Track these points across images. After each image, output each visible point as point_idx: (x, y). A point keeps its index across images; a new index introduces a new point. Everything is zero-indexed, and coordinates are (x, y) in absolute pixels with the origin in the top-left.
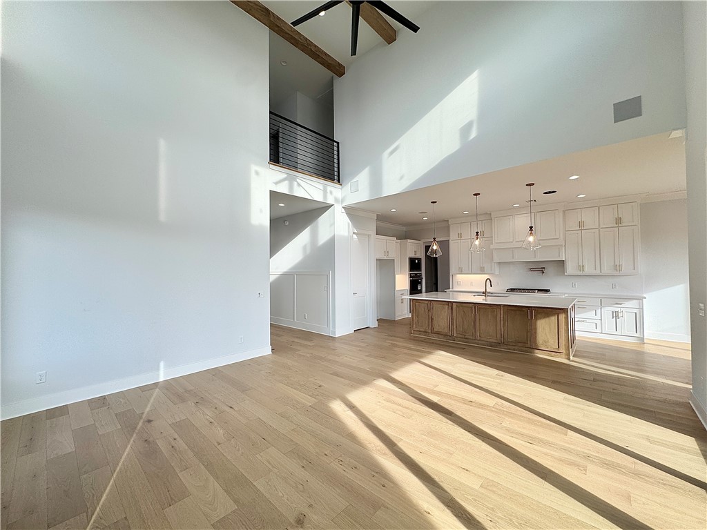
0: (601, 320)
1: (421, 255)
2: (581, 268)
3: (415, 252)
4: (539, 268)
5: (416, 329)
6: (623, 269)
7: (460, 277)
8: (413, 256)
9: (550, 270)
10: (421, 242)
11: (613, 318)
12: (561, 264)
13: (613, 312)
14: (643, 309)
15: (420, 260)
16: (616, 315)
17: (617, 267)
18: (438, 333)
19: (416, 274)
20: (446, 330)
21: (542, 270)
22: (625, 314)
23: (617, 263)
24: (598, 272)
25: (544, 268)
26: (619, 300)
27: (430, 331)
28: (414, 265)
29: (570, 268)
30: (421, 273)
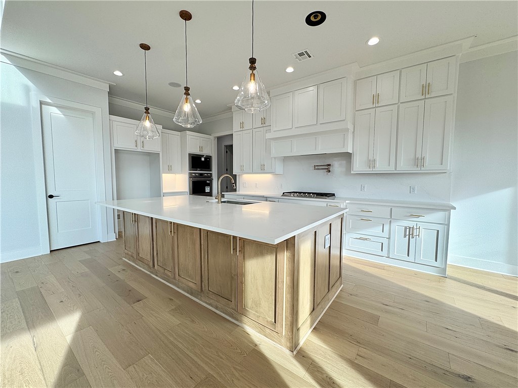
0: (389, 238)
1: (211, 152)
2: (371, 163)
3: (201, 148)
4: (324, 164)
6: (427, 163)
7: (245, 178)
8: (197, 151)
11: (405, 236)
12: (348, 157)
13: (406, 228)
14: (448, 225)
16: (409, 233)
17: (418, 161)
19: (201, 174)
21: (328, 168)
22: (423, 232)
23: (419, 155)
24: (391, 169)
25: (329, 165)
26: (416, 211)
27: (135, 257)
28: (198, 163)
29: (358, 165)
30: (211, 174)
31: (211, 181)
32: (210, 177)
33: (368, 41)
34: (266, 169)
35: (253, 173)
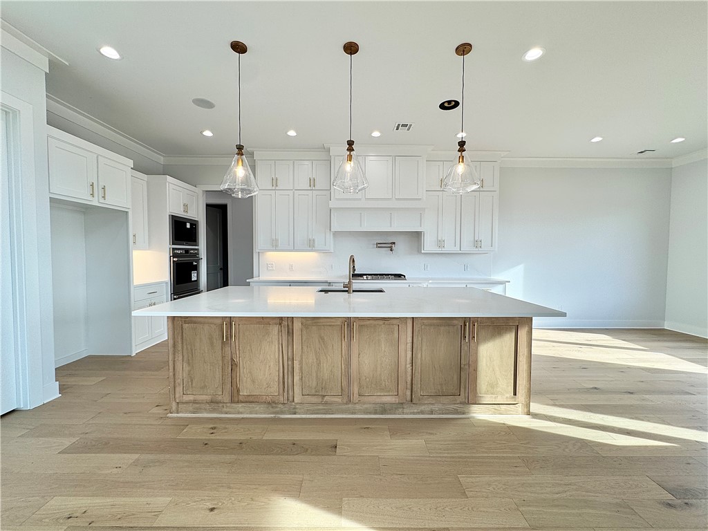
1: (198, 214)
2: (440, 243)
3: (185, 206)
4: (387, 243)
5: (186, 398)
6: (483, 245)
7: (272, 256)
8: (180, 213)
9: (401, 246)
10: (199, 190)
12: (417, 236)
15: (194, 224)
18: (251, 400)
19: (187, 251)
20: (274, 389)
21: (391, 246)
23: (477, 238)
24: (457, 249)
25: (394, 243)
26: (485, 286)
27: (227, 398)
28: (182, 231)
29: (429, 244)
30: (197, 250)
31: (198, 261)
32: (196, 255)
33: (457, 134)
34: (316, 245)
35: (294, 250)
